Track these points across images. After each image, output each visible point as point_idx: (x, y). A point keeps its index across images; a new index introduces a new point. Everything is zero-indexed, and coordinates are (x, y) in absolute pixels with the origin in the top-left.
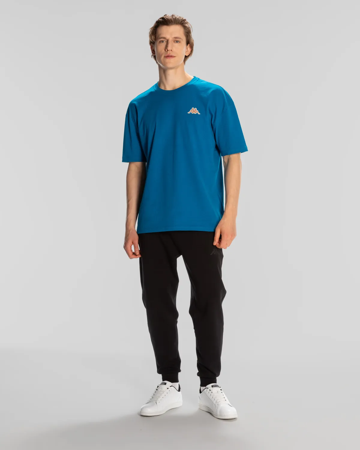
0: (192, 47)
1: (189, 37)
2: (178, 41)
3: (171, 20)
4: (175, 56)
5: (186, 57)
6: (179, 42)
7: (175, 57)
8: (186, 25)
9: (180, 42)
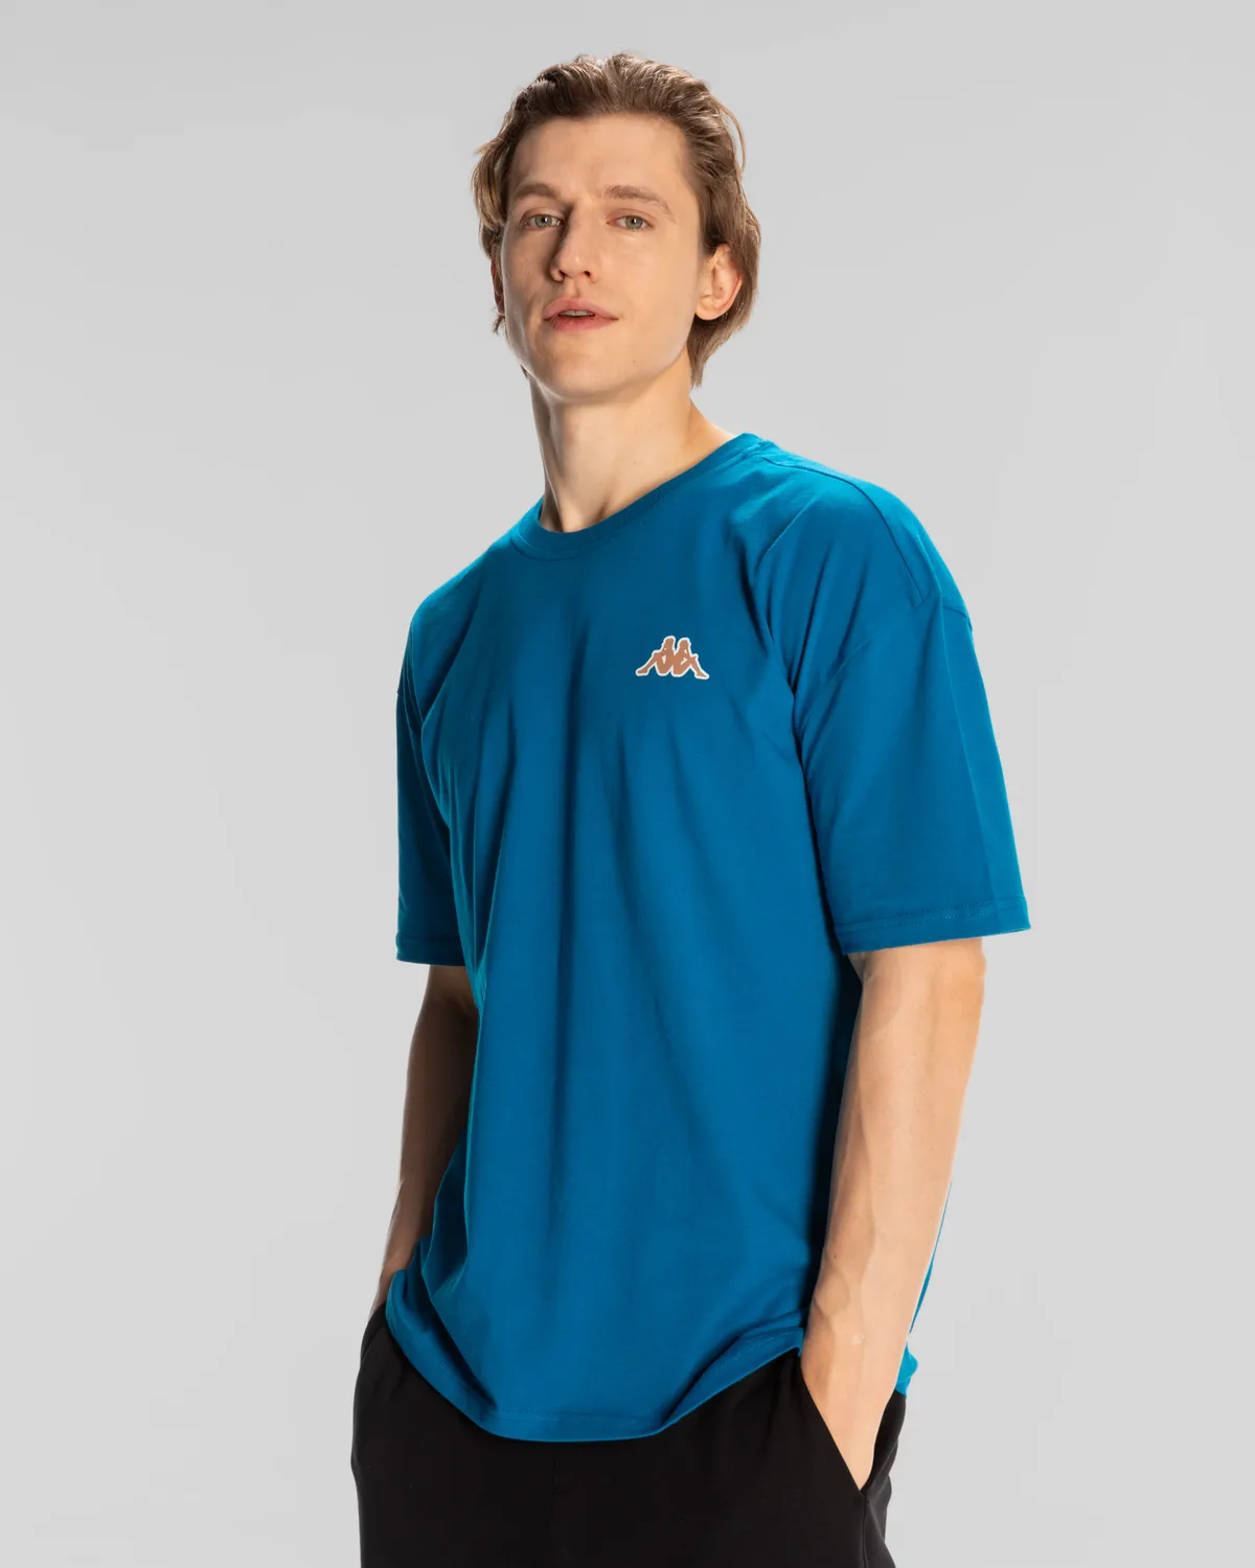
0: (745, 265)
1: (719, 195)
2: (640, 220)
3: (602, 84)
4: (614, 312)
5: (704, 332)
6: (644, 225)
7: (613, 319)
8: (708, 120)
9: (650, 225)
